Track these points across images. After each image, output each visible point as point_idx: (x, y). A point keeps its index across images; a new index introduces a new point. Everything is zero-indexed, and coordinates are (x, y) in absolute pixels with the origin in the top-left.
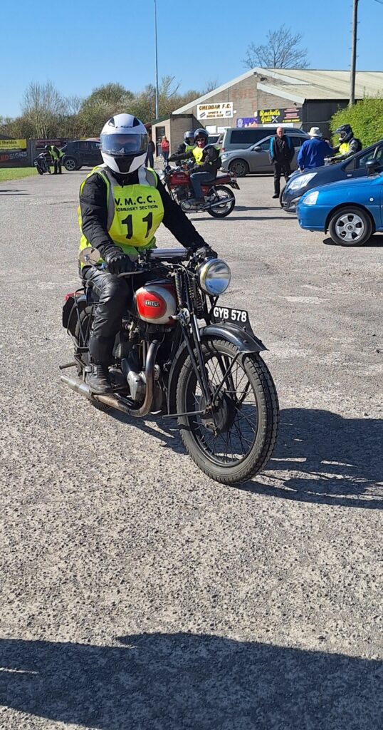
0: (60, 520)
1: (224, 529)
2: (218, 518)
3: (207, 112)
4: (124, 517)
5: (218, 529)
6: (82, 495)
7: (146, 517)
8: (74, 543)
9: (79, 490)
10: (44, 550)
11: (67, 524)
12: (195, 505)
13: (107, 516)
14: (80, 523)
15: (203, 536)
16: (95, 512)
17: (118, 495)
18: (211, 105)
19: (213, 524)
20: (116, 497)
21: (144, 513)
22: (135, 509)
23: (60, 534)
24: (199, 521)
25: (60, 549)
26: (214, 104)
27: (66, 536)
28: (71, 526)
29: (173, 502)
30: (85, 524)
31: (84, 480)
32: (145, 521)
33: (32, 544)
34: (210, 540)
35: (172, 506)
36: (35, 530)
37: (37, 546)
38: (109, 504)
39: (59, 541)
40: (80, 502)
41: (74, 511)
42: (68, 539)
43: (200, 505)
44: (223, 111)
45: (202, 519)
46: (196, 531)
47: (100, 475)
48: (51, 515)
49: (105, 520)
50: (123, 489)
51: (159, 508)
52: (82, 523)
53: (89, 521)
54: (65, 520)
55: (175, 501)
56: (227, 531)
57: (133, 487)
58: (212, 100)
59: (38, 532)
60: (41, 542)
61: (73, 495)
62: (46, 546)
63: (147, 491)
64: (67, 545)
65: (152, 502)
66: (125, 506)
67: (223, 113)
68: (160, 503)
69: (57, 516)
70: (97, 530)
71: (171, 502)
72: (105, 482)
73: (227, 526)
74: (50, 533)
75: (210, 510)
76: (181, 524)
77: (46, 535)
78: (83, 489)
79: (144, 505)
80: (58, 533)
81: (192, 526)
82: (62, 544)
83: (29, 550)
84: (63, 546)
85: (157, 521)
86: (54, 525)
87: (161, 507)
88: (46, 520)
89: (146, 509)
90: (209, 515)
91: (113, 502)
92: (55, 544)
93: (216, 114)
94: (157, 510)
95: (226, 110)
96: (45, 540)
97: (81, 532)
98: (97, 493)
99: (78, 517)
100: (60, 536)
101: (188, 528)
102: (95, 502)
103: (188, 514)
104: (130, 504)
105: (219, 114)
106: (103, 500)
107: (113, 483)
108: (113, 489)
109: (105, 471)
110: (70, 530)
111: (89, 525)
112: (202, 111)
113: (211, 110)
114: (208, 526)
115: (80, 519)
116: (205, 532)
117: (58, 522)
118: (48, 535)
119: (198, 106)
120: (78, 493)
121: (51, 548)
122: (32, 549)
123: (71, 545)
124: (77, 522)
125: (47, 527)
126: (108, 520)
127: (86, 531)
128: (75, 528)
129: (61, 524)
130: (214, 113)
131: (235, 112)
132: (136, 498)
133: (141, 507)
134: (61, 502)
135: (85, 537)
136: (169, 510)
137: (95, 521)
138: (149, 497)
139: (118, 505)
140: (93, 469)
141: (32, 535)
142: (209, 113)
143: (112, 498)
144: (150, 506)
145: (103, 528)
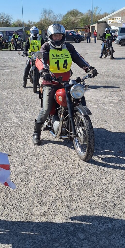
0: (55, 176)
1: (118, 180)
2: (115, 176)
3: (111, 21)
4: (80, 175)
5: (116, 180)
6: (64, 166)
7: (88, 175)
8: (61, 185)
9: (63, 165)
10: (50, 187)
11: (58, 177)
12: (107, 171)
13: (73, 174)
14: (63, 177)
15: (110, 182)
16: (69, 173)
17: (78, 167)
18: (113, 18)
19: (113, 178)
20: (77, 168)
21: (87, 173)
22: (84, 172)
23: (56, 181)
24: (108, 177)
25: (56, 187)
26: (114, 18)
27: (58, 182)
28: (60, 178)
29: (98, 170)
30: (65, 177)
31: (64, 161)
32: (88, 177)
33: (45, 184)
34: (113, 184)
35: (98, 171)
36: (46, 180)
37: (47, 186)
38: (74, 170)
39: (55, 184)
40: (63, 169)
41: (61, 173)
42: (59, 183)
43: (109, 171)
44: (118, 20)
45: (110, 176)
46: (107, 180)
47: (71, 159)
48: (52, 174)
49: (73, 176)
50: (79, 165)
51: (93, 172)
52: (64, 177)
53: (67, 176)
54: (57, 176)
55: (99, 169)
56: (119, 181)
57: (83, 164)
58: (113, 16)
59: (47, 180)
60: (48, 184)
61: (60, 166)
62: (50, 185)
63: (89, 165)
64: (58, 185)
65: (90, 170)
66: (80, 171)
67: (118, 21)
68: (93, 170)
69: (54, 174)
70: (70, 180)
71: (98, 169)
72: (72, 162)
73: (119, 179)
74: (52, 181)
75: (113, 173)
76: (102, 178)
77: (50, 181)
78: (65, 165)
79: (88, 171)
80: (55, 180)
81: (106, 178)
82: (57, 185)
83: (44, 187)
84: (57, 186)
85: (92, 177)
86: (53, 177)
87: (94, 171)
88: (50, 176)
89: (88, 172)
90: (112, 175)
91: (76, 169)
92: (54, 185)
93: (115, 22)
94: (92, 172)
95: (119, 20)
96: (50, 183)
97: (64, 180)
98: (70, 166)
99: (63, 175)
100: (56, 182)
101: (104, 179)
102: (69, 169)
103: (104, 174)
104: (82, 170)
105: (116, 21)
106: (72, 169)
107: (75, 162)
108: (76, 165)
109: (73, 158)
110: (59, 180)
111: (67, 178)
112: (109, 20)
113: (113, 20)
114: (112, 179)
115: (63, 176)
116: (111, 181)
117: (55, 177)
118: (51, 181)
119: (108, 18)
120: (62, 166)
121: (52, 186)
122: (45, 186)
123: (60, 185)
124: (62, 177)
125: (51, 178)
126: (74, 176)
127: (65, 180)
128: (61, 179)
129: (56, 177)
130: (114, 21)
131: (122, 21)
132: (84, 168)
133: (86, 171)
134: (56, 169)
135: (65, 182)
136: (97, 172)
137: (69, 176)
138: (89, 168)
139: (78, 171)
140: (68, 157)
141: (45, 181)
142: (112, 21)
143: (75, 168)
144: (89, 171)
145: (72, 179)
